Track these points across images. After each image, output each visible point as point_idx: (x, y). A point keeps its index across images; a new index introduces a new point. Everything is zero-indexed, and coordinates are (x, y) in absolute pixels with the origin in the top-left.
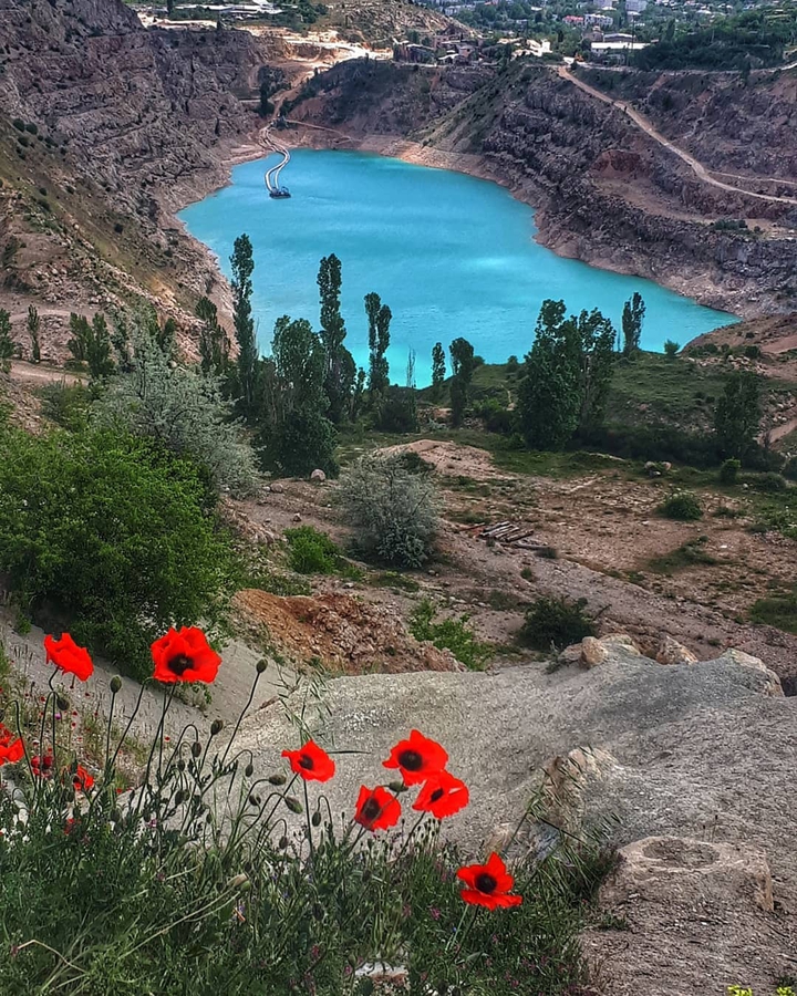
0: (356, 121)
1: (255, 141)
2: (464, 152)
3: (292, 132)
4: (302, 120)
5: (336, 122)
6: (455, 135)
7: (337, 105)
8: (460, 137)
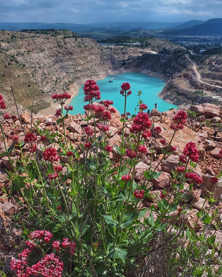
0: (143, 67)
1: (118, 70)
2: (161, 73)
3: (128, 69)
4: (131, 66)
5: (138, 67)
6: (160, 70)
7: (139, 63)
8: (161, 70)
